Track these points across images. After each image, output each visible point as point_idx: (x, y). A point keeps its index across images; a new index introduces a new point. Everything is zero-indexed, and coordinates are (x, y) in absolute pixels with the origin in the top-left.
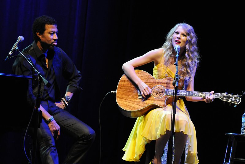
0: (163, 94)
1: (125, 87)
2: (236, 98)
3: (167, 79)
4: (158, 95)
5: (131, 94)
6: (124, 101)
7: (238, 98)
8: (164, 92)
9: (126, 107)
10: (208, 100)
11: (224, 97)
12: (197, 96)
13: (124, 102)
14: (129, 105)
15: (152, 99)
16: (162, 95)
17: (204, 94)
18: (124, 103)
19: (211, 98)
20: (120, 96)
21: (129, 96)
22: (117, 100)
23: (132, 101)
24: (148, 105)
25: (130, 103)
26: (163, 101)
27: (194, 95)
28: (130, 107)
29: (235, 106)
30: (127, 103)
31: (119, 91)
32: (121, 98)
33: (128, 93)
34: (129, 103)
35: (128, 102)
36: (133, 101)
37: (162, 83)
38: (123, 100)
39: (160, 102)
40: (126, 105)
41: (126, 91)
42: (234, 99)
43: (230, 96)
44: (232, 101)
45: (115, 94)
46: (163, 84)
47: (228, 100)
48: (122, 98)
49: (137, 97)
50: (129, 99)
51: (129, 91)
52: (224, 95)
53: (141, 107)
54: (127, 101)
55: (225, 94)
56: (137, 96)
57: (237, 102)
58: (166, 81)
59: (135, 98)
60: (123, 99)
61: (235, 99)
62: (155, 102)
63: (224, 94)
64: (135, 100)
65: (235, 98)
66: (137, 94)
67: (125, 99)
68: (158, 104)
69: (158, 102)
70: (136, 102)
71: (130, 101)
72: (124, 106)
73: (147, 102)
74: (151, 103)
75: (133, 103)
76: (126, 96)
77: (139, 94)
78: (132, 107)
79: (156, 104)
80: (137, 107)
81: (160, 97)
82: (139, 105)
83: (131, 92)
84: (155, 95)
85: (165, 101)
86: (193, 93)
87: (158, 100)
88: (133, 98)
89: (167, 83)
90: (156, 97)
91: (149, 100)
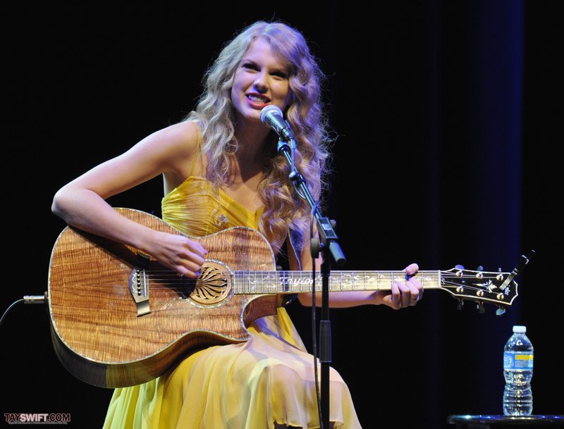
0: (227, 290)
1: (78, 277)
2: (498, 283)
3: (232, 234)
4: (209, 296)
5: (107, 299)
6: (85, 329)
7: (507, 282)
8: (229, 284)
9: (97, 352)
10: (404, 296)
11: (458, 281)
13: (88, 334)
14: (108, 341)
16: (223, 296)
18: (88, 337)
19: (415, 291)
20: (65, 312)
21: (99, 307)
22: (59, 327)
23: (114, 326)
24: (180, 337)
25: (109, 333)
26: (230, 316)
27: (344, 285)
28: (114, 350)
29: (499, 312)
30: (100, 335)
31: (59, 294)
32: (70, 318)
33: (94, 299)
34: (108, 336)
35: (104, 332)
36: (118, 327)
37: (217, 251)
38: (82, 325)
39: (222, 321)
40: (97, 343)
41: (86, 290)
42: (492, 287)
43: (477, 276)
44: (487, 294)
45: (44, 305)
46: (220, 254)
47: (474, 293)
48: (75, 320)
49: (133, 308)
50: (104, 321)
51: (96, 291)
52: (457, 274)
53: (155, 346)
54: (102, 328)
55: (459, 271)
56: (130, 305)
57: (507, 298)
58: (230, 241)
59: (122, 314)
60: (80, 321)
61: (494, 287)
62: (205, 322)
63: (455, 271)
64: (128, 323)
65: (495, 282)
66: (130, 298)
67: (90, 323)
68: (215, 329)
69: (216, 321)
70: (132, 328)
71: (109, 325)
72: (89, 348)
73: (175, 324)
74: (187, 329)
75: (121, 333)
76: (89, 311)
77: (138, 299)
78: (121, 350)
79: (207, 331)
80: (140, 348)
81: (217, 303)
82: (146, 339)
83: (104, 293)
84: (199, 296)
85: (240, 316)
86: (342, 278)
87: (212, 316)
88: (119, 316)
89: (233, 248)
90: (202, 304)
91: (181, 316)
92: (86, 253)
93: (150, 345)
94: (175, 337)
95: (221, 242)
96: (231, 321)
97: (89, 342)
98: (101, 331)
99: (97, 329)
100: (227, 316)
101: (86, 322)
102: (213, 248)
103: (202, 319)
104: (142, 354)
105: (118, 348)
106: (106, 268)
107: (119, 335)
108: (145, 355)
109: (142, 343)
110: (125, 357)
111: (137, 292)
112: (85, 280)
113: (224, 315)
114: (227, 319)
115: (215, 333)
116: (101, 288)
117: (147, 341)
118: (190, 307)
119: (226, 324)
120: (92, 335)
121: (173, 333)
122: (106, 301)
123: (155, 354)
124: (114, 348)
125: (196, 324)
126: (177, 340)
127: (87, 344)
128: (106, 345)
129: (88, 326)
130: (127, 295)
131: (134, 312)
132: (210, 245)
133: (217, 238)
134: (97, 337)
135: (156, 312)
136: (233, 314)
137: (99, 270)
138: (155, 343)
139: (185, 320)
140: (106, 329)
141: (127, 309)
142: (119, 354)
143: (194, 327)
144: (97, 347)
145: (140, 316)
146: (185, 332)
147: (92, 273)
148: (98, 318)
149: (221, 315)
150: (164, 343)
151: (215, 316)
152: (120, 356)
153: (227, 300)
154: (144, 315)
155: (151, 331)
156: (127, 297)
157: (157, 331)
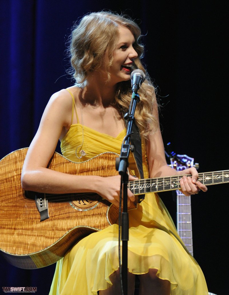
3: (102, 157)
4: (86, 203)
5: (21, 211)
6: (7, 234)
9: (14, 248)
13: (9, 236)
14: (21, 240)
15: (74, 214)
18: (9, 239)
21: (17, 218)
23: (26, 229)
24: (67, 232)
25: (22, 234)
26: (100, 215)
27: (173, 186)
30: (16, 236)
35: (18, 234)
36: (28, 229)
37: (92, 171)
38: (5, 231)
39: (95, 218)
40: (15, 242)
41: (8, 206)
46: (94, 172)
50: (20, 227)
51: (16, 206)
53: (51, 241)
54: (16, 232)
56: (36, 214)
58: (101, 163)
60: (4, 228)
62: (83, 220)
64: (34, 226)
66: (36, 209)
67: (10, 229)
68: (90, 225)
70: (36, 229)
71: (23, 229)
72: (10, 246)
73: (64, 224)
74: (72, 227)
76: (10, 220)
77: (41, 209)
78: (30, 245)
79: (85, 227)
80: (42, 243)
81: (92, 206)
82: (46, 236)
83: (19, 207)
84: (80, 203)
85: (106, 214)
86: (171, 181)
87: (89, 216)
88: (29, 222)
89: (102, 167)
90: (82, 208)
91: (68, 218)
92: (9, 181)
93: (48, 240)
94: (64, 233)
95: (95, 164)
96: (100, 218)
100: (97, 215)
101: (8, 228)
103: (82, 218)
104: (43, 246)
105: (28, 244)
107: (29, 235)
108: (45, 247)
109: (43, 239)
110: (32, 250)
111: (40, 204)
112: (8, 199)
114: (97, 217)
115: (90, 227)
116: (18, 204)
117: (46, 237)
118: (74, 211)
119: (97, 220)
120: (12, 237)
121: (63, 230)
123: (51, 246)
124: (25, 244)
125: (78, 223)
126: (65, 235)
128: (21, 243)
129: (9, 231)
130: (34, 207)
131: (38, 219)
132: (87, 167)
133: (92, 162)
134: (15, 238)
135: (52, 217)
136: (101, 213)
137: (16, 192)
138: (52, 238)
139: (71, 220)
140: (20, 232)
141: (34, 217)
142: (29, 248)
143: (76, 225)
144: (15, 244)
145: (42, 221)
146: (70, 229)
147: (12, 194)
148: (16, 225)
149: (94, 215)
150: (57, 238)
151: (90, 215)
152: (29, 249)
153: (98, 204)
154: (45, 220)
155: (49, 230)
156: (34, 209)
157: (53, 230)
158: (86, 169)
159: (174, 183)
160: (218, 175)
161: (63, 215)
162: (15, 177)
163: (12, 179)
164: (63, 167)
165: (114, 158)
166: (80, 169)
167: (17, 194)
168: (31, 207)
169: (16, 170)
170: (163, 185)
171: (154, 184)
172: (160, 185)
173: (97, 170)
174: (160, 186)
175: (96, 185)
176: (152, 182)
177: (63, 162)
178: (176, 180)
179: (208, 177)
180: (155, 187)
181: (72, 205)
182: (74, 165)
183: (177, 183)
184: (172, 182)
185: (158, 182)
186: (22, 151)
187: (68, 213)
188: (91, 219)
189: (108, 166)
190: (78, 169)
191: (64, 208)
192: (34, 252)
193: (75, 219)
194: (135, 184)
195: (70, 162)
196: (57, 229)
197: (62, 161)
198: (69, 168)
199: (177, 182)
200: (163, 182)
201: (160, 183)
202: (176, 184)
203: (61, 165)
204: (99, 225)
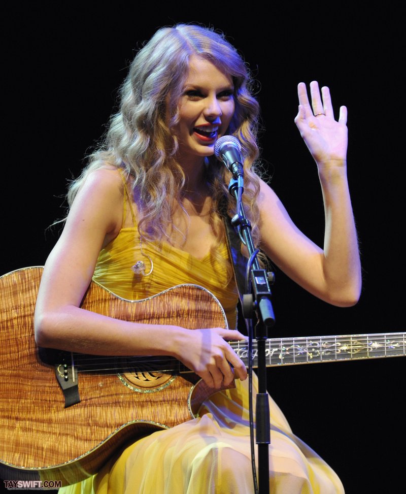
3: (176, 294)
4: (149, 377)
5: (28, 386)
6: (2, 427)
9: (17, 455)
12: (324, 357)
13: (6, 432)
14: (30, 440)
15: (128, 398)
17: (355, 340)
18: (6, 436)
21: (20, 397)
23: (37, 420)
24: (116, 432)
25: (31, 430)
26: (176, 402)
27: (311, 356)
30: (20, 433)
33: (13, 386)
34: (29, 434)
35: (25, 429)
36: (42, 421)
37: (159, 318)
39: (165, 408)
40: (17, 444)
41: (3, 375)
49: (59, 397)
51: (18, 376)
53: (86, 445)
54: (20, 425)
56: (56, 393)
59: (47, 405)
62: (145, 411)
64: (53, 415)
66: (56, 384)
67: (9, 417)
68: (157, 419)
69: (159, 409)
70: (59, 422)
71: (31, 420)
72: (9, 450)
73: (109, 415)
74: (124, 420)
75: (45, 429)
76: (8, 402)
77: (66, 386)
78: (46, 451)
79: (148, 422)
80: (69, 447)
81: (160, 385)
82: (76, 435)
83: (25, 378)
84: (137, 378)
85: (187, 401)
86: (307, 346)
87: (154, 402)
88: (42, 407)
89: (178, 312)
90: (141, 387)
91: (116, 403)
92: (3, 328)
93: (80, 444)
94: (110, 432)
95: (164, 306)
96: (176, 407)
97: (8, 443)
98: (21, 428)
99: (18, 425)
100: (171, 402)
101: (4, 417)
102: (154, 314)
103: (142, 406)
104: (70, 455)
105: (42, 449)
106: (27, 346)
107: (43, 432)
108: (75, 457)
109: (70, 440)
110: (51, 460)
111: (63, 376)
112: (3, 362)
113: (168, 401)
114: (171, 406)
116: (21, 372)
117: (77, 438)
118: (128, 392)
119: (171, 412)
120: (11, 433)
121: (107, 427)
122: (27, 388)
123: (87, 454)
124: (38, 448)
125: (134, 414)
126: (112, 436)
127: (5, 446)
128: (29, 446)
129: (6, 422)
130: (53, 380)
131: (60, 402)
132: (150, 310)
133: (159, 301)
134: (18, 436)
135: (86, 400)
136: (178, 398)
137: (18, 349)
138: (87, 440)
139: (122, 408)
140: (27, 424)
141: (52, 397)
142: (44, 457)
143: (132, 418)
144: (18, 448)
145: (67, 406)
146: (121, 425)
147: (10, 353)
148: (18, 411)
149: (164, 401)
150: (97, 440)
151: (157, 402)
152: (45, 459)
153: (171, 381)
154: (73, 404)
155: (81, 425)
156: (53, 383)
157: (89, 425)
158: (147, 315)
159: (313, 350)
160: (393, 342)
161: (106, 398)
162: (15, 322)
163: (9, 324)
164: (105, 307)
165: (200, 296)
166: (136, 314)
167: (20, 353)
168: (47, 380)
169: (16, 309)
170: (293, 354)
171: (276, 349)
172: (288, 353)
173: (167, 317)
174: (287, 355)
175: (176, 343)
176: (272, 347)
177: (104, 298)
178: (316, 344)
179: (376, 343)
180: (278, 355)
181: (123, 381)
182: (125, 305)
183: (318, 351)
184: (310, 349)
185: (284, 347)
186: (26, 272)
187: (116, 394)
188: (160, 408)
189: (188, 310)
190: (132, 312)
191: (108, 385)
192: (55, 464)
193: (129, 407)
194: (240, 348)
195: (116, 299)
196: (96, 424)
197: (102, 295)
198: (116, 309)
199: (319, 349)
200: (293, 347)
201: (287, 349)
202: (317, 353)
203: (100, 304)
204: (174, 420)
